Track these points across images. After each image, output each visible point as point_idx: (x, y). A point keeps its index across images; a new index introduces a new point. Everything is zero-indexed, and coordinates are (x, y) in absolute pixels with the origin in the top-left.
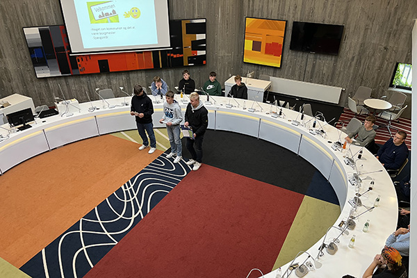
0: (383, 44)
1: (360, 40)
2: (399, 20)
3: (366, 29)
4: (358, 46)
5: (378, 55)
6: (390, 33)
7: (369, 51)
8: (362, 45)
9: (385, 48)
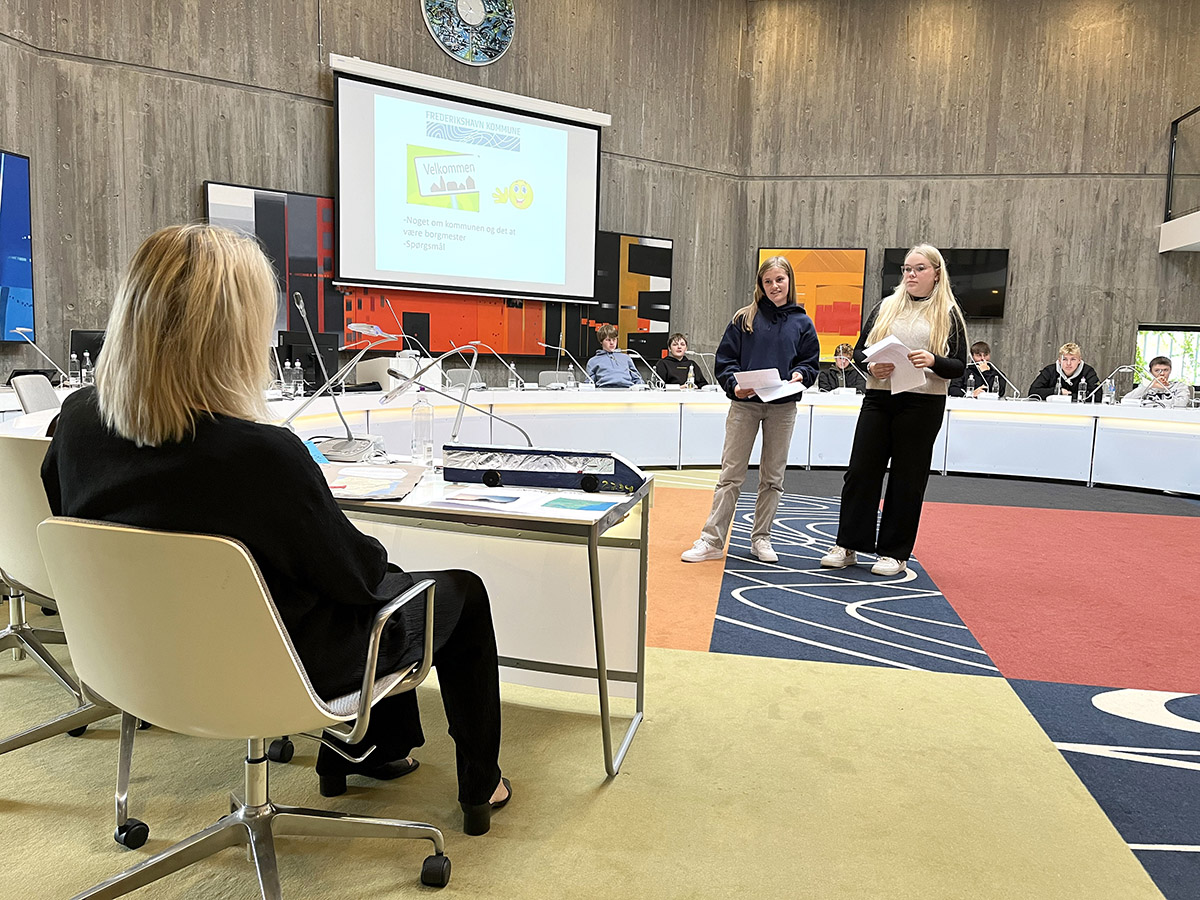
0: (1101, 285)
1: (1047, 281)
2: (1126, 230)
3: (1057, 257)
4: (1045, 295)
5: (1095, 311)
6: (1113, 260)
7: (1073, 304)
8: (1054, 291)
9: (1108, 294)
